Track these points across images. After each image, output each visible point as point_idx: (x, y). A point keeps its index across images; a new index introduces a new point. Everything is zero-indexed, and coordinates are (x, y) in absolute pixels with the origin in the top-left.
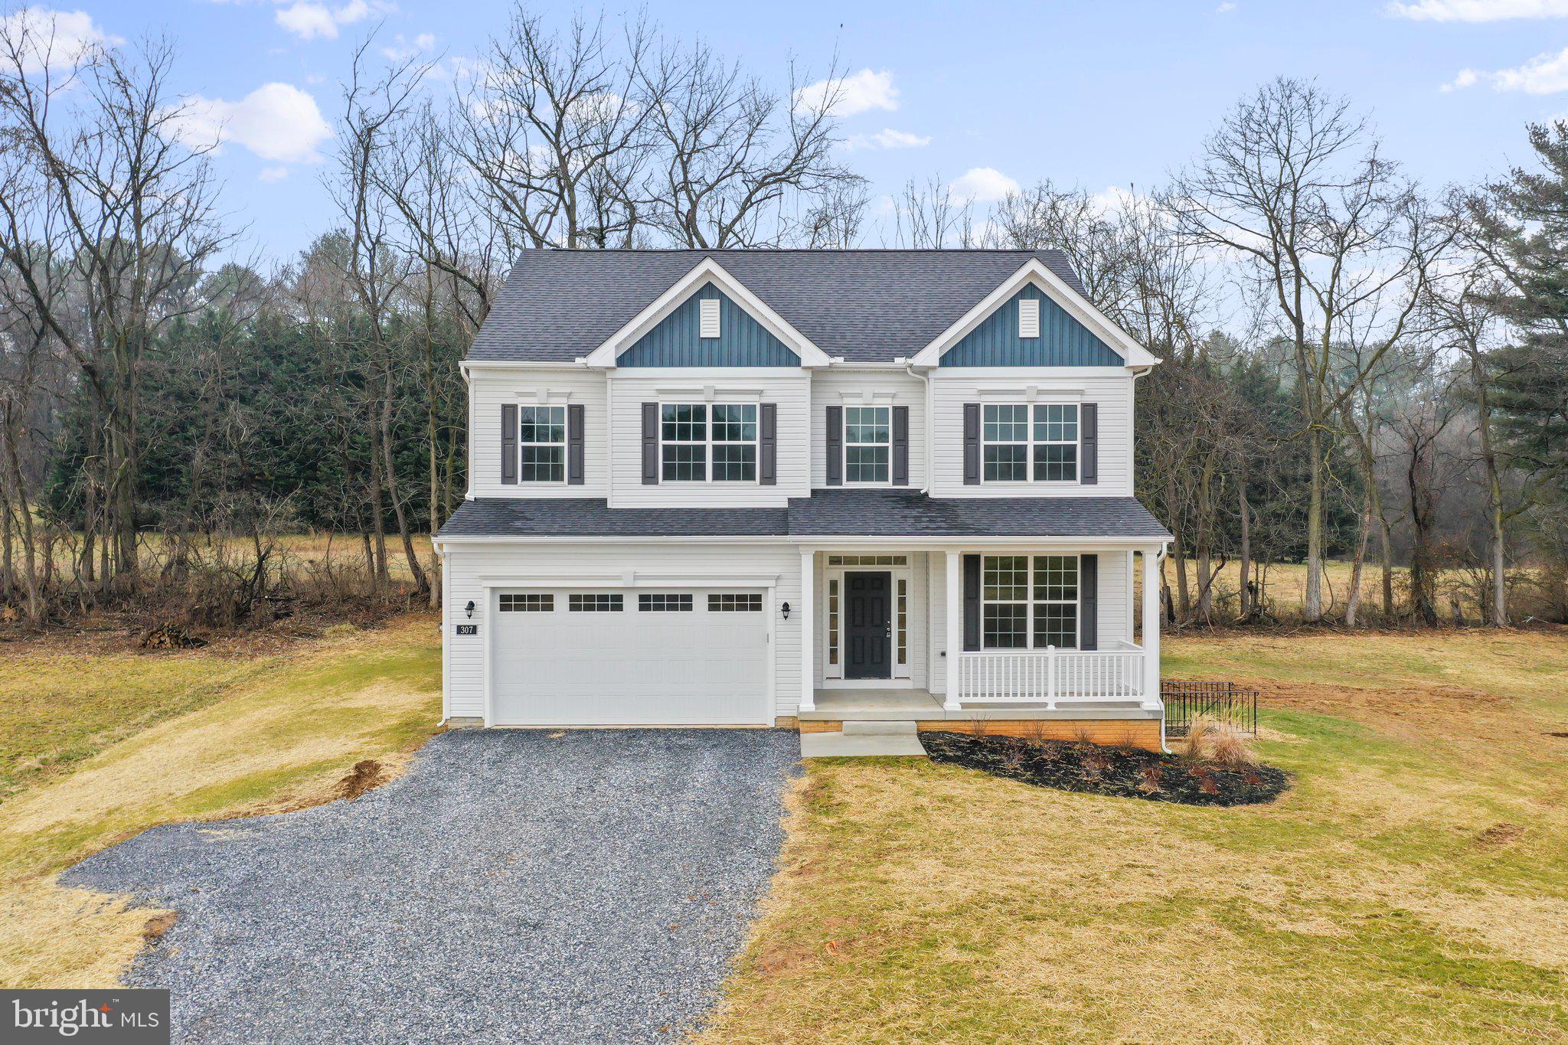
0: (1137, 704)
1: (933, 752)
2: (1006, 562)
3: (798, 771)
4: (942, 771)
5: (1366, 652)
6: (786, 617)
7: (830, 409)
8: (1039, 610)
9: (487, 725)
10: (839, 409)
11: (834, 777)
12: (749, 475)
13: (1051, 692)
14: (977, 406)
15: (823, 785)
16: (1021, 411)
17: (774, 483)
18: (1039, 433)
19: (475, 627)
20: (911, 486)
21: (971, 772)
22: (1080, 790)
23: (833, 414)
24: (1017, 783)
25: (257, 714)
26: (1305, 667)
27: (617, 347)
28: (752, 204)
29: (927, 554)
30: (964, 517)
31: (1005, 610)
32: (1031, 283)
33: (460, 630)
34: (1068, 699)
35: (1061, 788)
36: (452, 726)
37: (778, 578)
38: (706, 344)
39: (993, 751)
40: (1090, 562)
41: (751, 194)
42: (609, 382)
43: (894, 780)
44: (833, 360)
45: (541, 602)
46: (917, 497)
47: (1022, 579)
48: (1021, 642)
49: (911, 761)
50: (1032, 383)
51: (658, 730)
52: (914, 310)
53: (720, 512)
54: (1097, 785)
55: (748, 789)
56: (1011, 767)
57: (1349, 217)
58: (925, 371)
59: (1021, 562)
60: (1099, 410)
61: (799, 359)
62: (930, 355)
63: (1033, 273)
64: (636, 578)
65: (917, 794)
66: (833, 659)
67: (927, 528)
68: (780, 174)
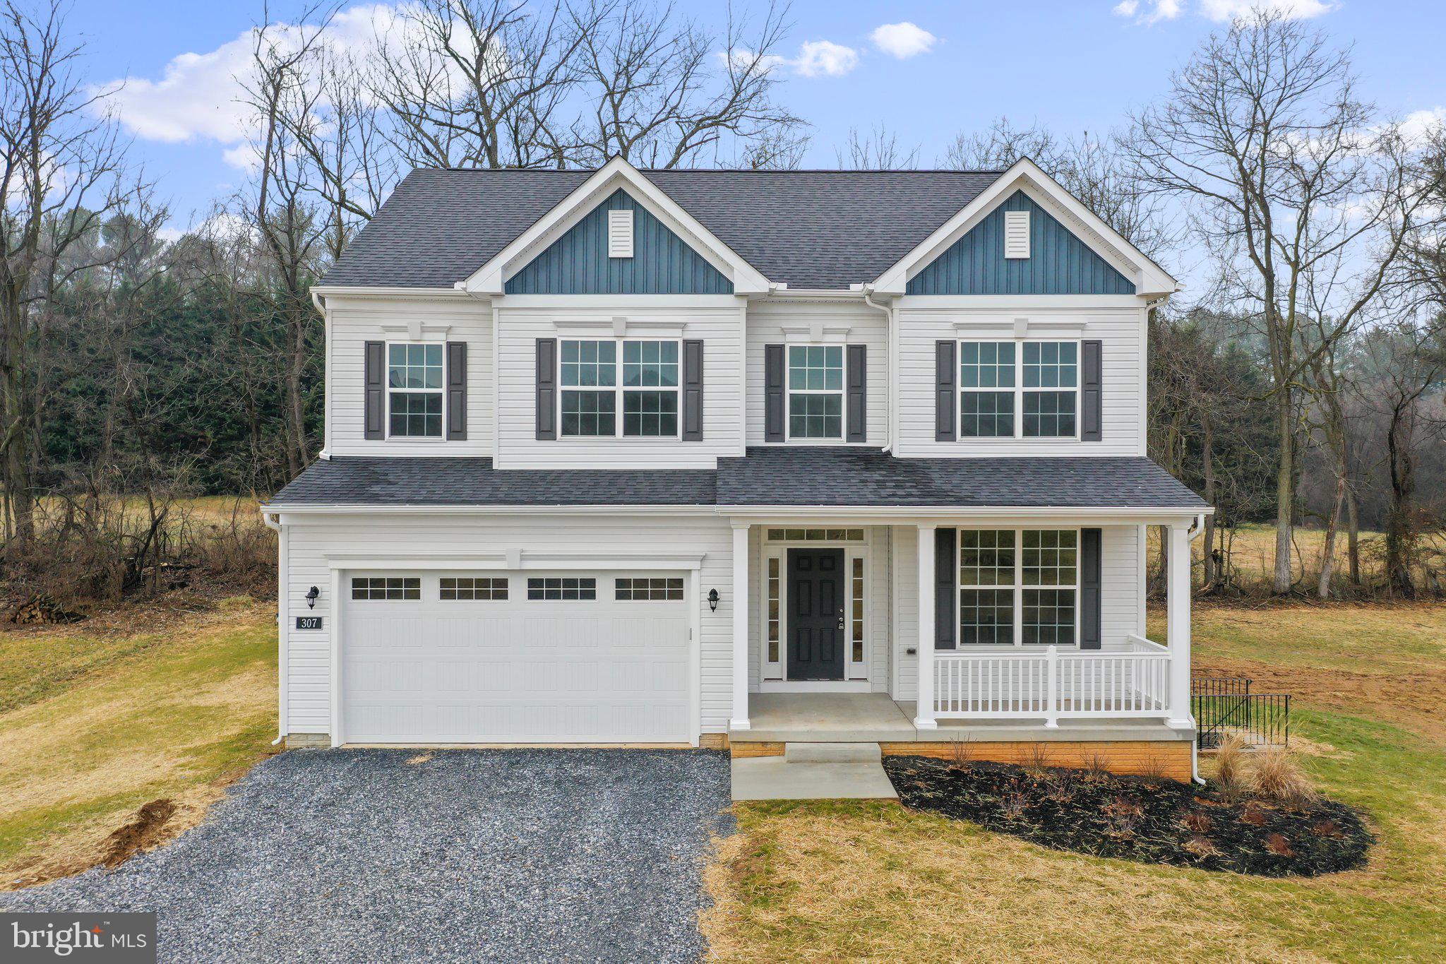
0: (1160, 721)
1: (907, 790)
2: (988, 536)
3: (726, 825)
4: (921, 823)
5: (1349, 628)
6: (713, 609)
7: (769, 348)
8: (1029, 597)
9: (335, 743)
10: (782, 347)
11: (774, 835)
12: (670, 429)
13: (1052, 704)
14: (952, 344)
15: (762, 850)
16: (1008, 349)
17: (701, 439)
18: (1030, 379)
19: (319, 620)
20: (869, 444)
21: (960, 825)
22: (1110, 854)
23: (774, 354)
24: (1023, 844)
25: (93, 712)
26: (1288, 645)
27: (505, 268)
28: (687, 149)
29: (889, 528)
30: (938, 481)
31: (986, 596)
32: (1019, 191)
33: (300, 623)
34: (1073, 714)
35: (1084, 851)
36: (290, 744)
37: (704, 559)
38: (616, 266)
39: (983, 788)
40: (1092, 537)
41: (685, 139)
42: (495, 312)
43: (857, 841)
44: (773, 285)
45: (406, 588)
46: (877, 457)
47: (1008, 559)
48: (1006, 637)
49: (876, 808)
50: (1021, 315)
51: (549, 751)
52: (871, 233)
53: (632, 475)
54: (1130, 844)
55: (656, 857)
56: (1011, 817)
57: (1315, 167)
58: (887, 300)
59: (1008, 537)
60: (1104, 349)
61: (732, 284)
62: (894, 280)
63: (1023, 178)
64: (523, 558)
65: (891, 866)
66: (773, 657)
67: (894, 495)
68: (716, 118)
